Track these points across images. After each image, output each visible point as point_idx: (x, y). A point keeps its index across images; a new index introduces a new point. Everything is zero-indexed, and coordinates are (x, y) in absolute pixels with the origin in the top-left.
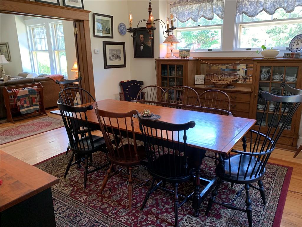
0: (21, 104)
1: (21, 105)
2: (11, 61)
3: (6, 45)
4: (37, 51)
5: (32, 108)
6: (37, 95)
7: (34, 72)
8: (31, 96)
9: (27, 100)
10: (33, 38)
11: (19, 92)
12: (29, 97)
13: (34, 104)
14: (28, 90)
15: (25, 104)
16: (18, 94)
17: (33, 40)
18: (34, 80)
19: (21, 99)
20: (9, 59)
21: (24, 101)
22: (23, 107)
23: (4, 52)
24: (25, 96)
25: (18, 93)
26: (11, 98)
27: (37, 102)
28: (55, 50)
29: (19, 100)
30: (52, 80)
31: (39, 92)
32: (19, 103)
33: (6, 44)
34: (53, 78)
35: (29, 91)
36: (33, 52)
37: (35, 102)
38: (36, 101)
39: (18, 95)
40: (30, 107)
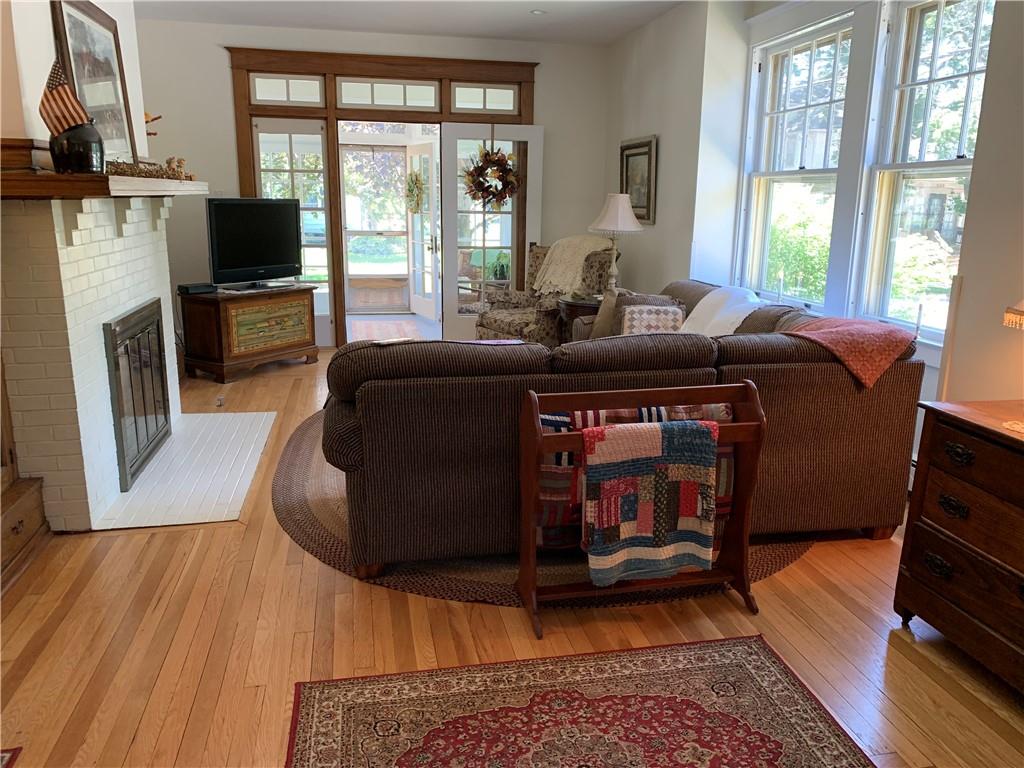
0: (600, 518)
1: (601, 522)
2: (654, 222)
3: (650, 150)
4: (776, 175)
5: (666, 552)
6: (712, 470)
7: (737, 286)
8: (676, 472)
9: (646, 496)
10: (772, 109)
11: (601, 437)
12: (661, 475)
13: (685, 524)
14: (665, 431)
15: (626, 519)
16: (592, 451)
17: (767, 120)
18: (721, 349)
19: (607, 485)
20: (648, 211)
21: (626, 499)
22: (609, 539)
23: (638, 180)
24: (636, 467)
25: (597, 445)
26: (559, 462)
27: (705, 517)
28: (879, 164)
29: (594, 492)
30: (835, 359)
31: (736, 446)
32: (590, 512)
33: (648, 144)
34: (839, 351)
35: (667, 433)
36: (755, 181)
37: (693, 514)
38: (699, 513)
39: (593, 460)
40: (656, 542)
